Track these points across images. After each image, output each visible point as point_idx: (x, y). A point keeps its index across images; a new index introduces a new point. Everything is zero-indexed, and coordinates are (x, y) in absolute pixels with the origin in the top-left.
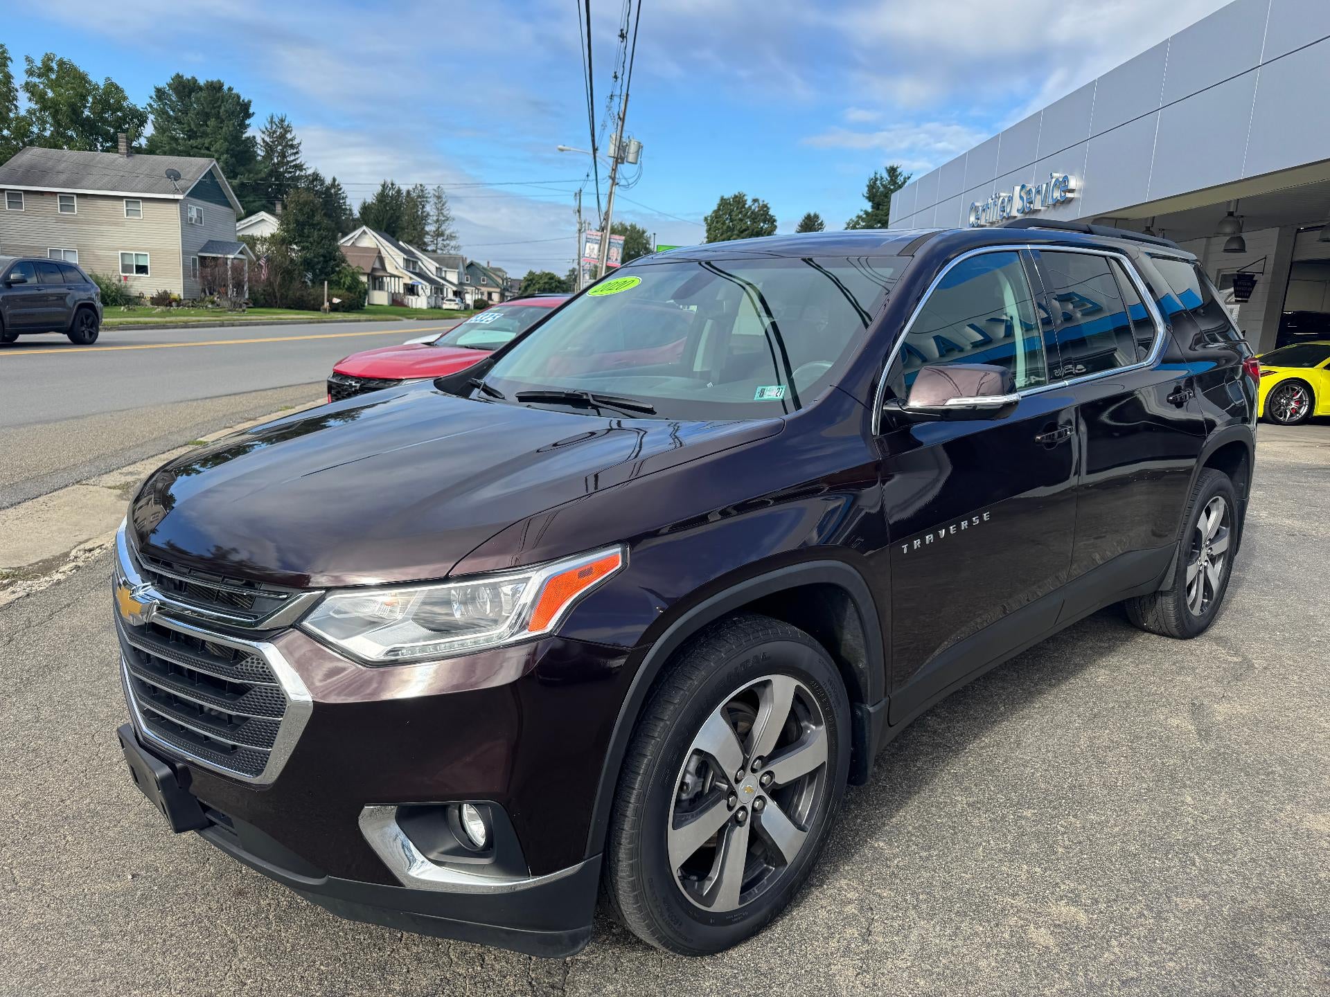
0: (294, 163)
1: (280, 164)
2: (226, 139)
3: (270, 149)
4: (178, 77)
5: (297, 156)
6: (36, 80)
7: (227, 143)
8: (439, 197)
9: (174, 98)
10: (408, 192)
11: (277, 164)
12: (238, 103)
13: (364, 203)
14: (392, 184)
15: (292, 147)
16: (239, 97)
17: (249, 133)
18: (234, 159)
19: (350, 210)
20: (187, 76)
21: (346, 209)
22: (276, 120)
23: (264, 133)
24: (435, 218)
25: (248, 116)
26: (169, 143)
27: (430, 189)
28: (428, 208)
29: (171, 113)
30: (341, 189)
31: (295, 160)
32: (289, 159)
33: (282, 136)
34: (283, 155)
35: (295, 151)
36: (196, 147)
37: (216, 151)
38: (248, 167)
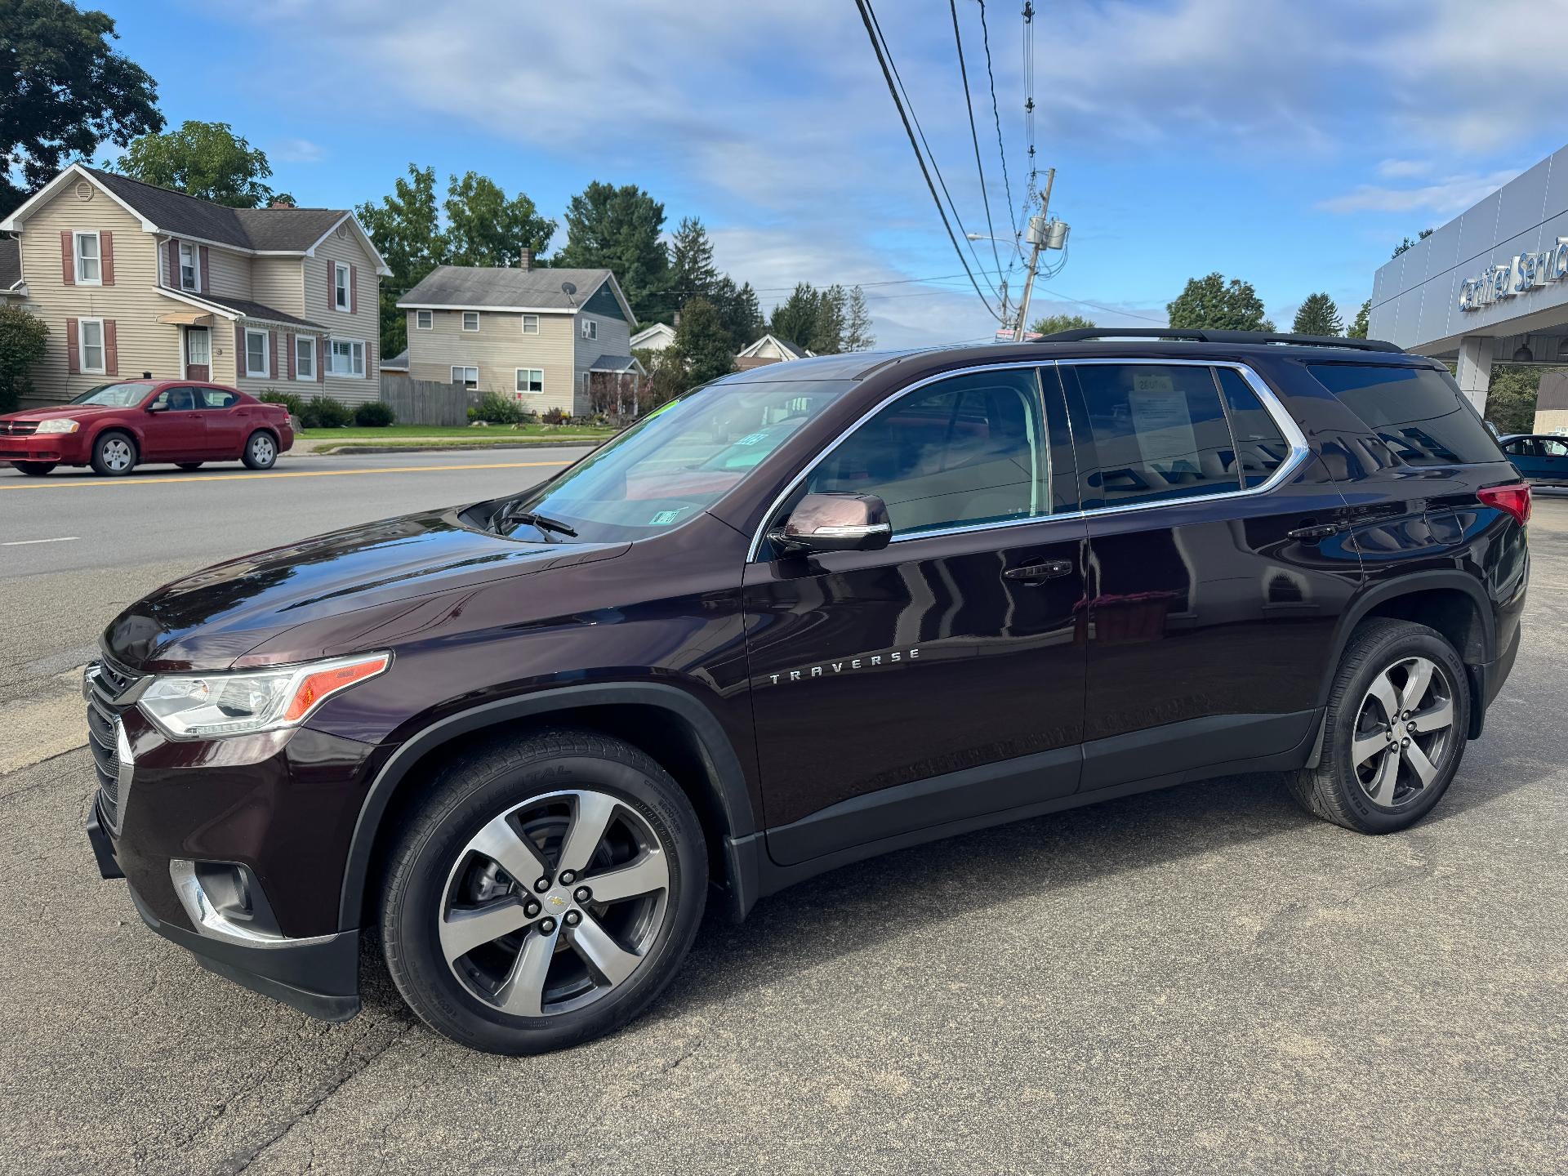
0: (706, 268)
1: (692, 270)
2: (637, 247)
3: (681, 255)
4: (595, 184)
5: (708, 261)
6: (456, 198)
7: (638, 251)
8: (856, 299)
9: (590, 207)
10: (824, 294)
11: (689, 270)
12: (651, 208)
13: (777, 309)
14: (808, 287)
15: (704, 251)
16: (652, 202)
17: (660, 239)
18: (644, 268)
19: (762, 317)
20: (603, 183)
21: (757, 316)
22: (689, 224)
23: (676, 237)
24: (851, 322)
25: (660, 221)
26: (583, 255)
27: (847, 291)
28: (844, 311)
29: (587, 223)
30: (753, 294)
31: (706, 265)
32: (700, 265)
33: (695, 241)
34: (695, 261)
35: (707, 256)
36: (609, 257)
37: (627, 260)
38: (659, 275)
